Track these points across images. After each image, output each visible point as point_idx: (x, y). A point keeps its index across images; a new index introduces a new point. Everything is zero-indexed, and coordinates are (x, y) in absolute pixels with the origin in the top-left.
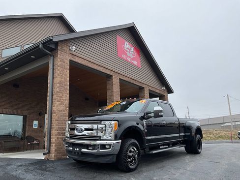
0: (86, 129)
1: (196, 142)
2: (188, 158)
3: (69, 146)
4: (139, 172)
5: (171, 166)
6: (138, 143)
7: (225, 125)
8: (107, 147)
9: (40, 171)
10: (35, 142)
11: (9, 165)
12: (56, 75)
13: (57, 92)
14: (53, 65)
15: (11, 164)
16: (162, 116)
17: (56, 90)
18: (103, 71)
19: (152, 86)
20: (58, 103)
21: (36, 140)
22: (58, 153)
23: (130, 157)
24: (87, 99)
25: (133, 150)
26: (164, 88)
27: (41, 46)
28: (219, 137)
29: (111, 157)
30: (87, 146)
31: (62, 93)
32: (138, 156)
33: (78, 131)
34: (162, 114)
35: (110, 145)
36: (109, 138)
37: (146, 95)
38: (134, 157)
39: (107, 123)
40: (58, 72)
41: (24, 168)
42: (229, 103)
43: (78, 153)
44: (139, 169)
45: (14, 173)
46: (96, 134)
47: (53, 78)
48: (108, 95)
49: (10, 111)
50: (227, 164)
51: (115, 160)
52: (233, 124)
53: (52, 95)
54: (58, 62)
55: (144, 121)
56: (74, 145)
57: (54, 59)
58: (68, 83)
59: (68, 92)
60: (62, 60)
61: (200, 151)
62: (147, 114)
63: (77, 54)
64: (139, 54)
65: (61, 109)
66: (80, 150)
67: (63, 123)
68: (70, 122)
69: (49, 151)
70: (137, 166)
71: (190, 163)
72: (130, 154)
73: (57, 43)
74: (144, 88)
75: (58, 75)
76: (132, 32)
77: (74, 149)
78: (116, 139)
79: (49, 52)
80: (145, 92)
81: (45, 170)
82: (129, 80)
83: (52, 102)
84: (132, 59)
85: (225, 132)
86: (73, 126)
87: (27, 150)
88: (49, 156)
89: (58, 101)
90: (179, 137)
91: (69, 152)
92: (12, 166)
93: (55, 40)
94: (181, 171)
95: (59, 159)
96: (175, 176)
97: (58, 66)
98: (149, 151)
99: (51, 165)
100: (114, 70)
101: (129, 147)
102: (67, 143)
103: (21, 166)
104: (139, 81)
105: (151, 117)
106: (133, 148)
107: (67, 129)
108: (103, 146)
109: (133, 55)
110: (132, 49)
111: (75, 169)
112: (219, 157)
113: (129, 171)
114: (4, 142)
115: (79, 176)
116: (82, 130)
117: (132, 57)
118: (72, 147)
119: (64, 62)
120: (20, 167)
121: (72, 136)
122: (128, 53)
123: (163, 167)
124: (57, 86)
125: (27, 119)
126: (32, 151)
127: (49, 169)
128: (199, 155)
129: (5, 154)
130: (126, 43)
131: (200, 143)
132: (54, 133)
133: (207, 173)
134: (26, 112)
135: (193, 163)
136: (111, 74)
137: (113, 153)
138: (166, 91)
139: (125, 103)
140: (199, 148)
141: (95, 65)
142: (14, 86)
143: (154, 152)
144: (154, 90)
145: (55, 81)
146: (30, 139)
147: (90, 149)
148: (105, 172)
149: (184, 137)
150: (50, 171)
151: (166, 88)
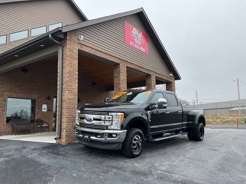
0: (95, 119)
1: (199, 130)
2: (190, 145)
3: (79, 134)
4: (142, 158)
5: (173, 153)
6: (142, 132)
7: (233, 109)
8: (114, 135)
9: (53, 155)
10: (45, 125)
11: (24, 148)
12: (65, 65)
13: (67, 81)
14: (63, 55)
15: (26, 148)
16: (165, 107)
17: (66, 79)
18: (111, 60)
19: (159, 73)
20: (67, 92)
21: (45, 123)
22: (68, 138)
23: (134, 145)
24: (94, 84)
25: (137, 139)
26: (171, 75)
27: (50, 36)
28: (226, 122)
29: (118, 144)
30: (96, 135)
31: (71, 82)
32: (142, 143)
33: (88, 120)
34: (166, 105)
35: (116, 134)
36: (116, 128)
37: (152, 82)
38: (138, 144)
39: (114, 114)
40: (68, 62)
41: (38, 152)
42: (238, 88)
43: (87, 140)
44: (142, 155)
45: (30, 156)
46: (103, 124)
47: (62, 68)
48: (115, 83)
49: (19, 95)
50: (225, 152)
51: (120, 147)
52: (242, 108)
53: (62, 84)
54: (67, 52)
55: (149, 112)
56: (84, 133)
57: (63, 49)
58: (77, 73)
59: (77, 81)
60: (71, 50)
61: (202, 138)
62: (152, 105)
63: (85, 43)
64: (147, 41)
65: (70, 98)
66: (89, 137)
67: (72, 111)
68: (79, 111)
69: (60, 136)
70: (141, 153)
71: (191, 150)
72: (135, 142)
73: (65, 34)
74: (151, 75)
75: (67, 65)
76: (140, 17)
77: (83, 136)
78: (122, 129)
79: (58, 42)
80: (152, 79)
81: (58, 154)
82: (136, 68)
83: (62, 91)
84: (140, 46)
85: (232, 117)
86: (82, 115)
87: (37, 132)
88: (60, 140)
89: (67, 90)
90: (182, 125)
91: (79, 138)
92: (27, 149)
93: (64, 31)
94: (181, 158)
95: (69, 144)
96: (175, 163)
97: (67, 56)
98: (152, 139)
99: (63, 149)
100: (121, 58)
101: (134, 135)
102: (77, 130)
103: (35, 149)
104: (146, 68)
105: (156, 108)
106: (137, 137)
107: (77, 118)
108: (110, 135)
109: (141, 42)
110: (140, 36)
111: (84, 153)
112: (219, 145)
113: (134, 156)
114: (16, 124)
115: (89, 161)
116: (91, 120)
117: (140, 43)
118: (82, 134)
119: (73, 52)
120: (34, 151)
121: (82, 125)
122: (136, 40)
123: (165, 154)
124: (66, 75)
125: (37, 103)
126: (42, 133)
127: (60, 153)
128: (200, 142)
129: (17, 136)
130: (134, 29)
131: (202, 131)
132: (64, 120)
133: (204, 161)
134: (35, 97)
135: (194, 150)
136: (118, 62)
137: (119, 141)
138: (173, 78)
139: (131, 93)
140: (201, 136)
141: (103, 54)
142: (23, 71)
143: (157, 140)
144: (161, 76)
145: (64, 71)
146: (40, 122)
147: (98, 137)
148: (111, 157)
149: (187, 125)
150: (62, 155)
151: (173, 74)
